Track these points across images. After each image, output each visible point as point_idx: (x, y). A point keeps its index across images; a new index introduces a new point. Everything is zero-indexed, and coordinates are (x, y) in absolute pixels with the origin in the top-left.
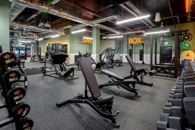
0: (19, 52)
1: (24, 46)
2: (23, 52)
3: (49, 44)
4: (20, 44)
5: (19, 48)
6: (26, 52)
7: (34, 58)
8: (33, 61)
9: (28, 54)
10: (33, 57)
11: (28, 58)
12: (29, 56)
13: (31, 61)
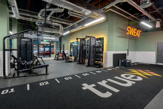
0: (44, 49)
1: (49, 43)
2: (47, 49)
3: (77, 39)
4: (45, 41)
5: (45, 45)
6: (50, 49)
7: (58, 56)
8: (58, 60)
9: (52, 51)
10: (57, 54)
11: (52, 55)
12: (53, 53)
13: (55, 59)
